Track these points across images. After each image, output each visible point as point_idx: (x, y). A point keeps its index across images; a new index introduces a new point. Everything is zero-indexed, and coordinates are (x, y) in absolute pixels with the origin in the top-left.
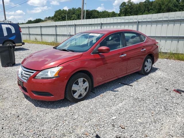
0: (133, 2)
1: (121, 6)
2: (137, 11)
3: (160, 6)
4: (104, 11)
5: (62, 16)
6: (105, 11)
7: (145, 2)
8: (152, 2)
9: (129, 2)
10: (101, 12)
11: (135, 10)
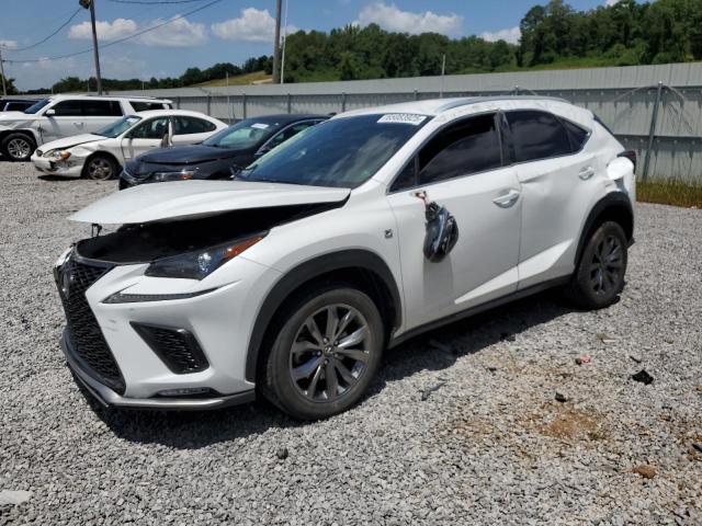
0: (568, 6)
1: (526, 20)
2: (584, 42)
3: (668, 24)
4: (467, 37)
5: (305, 56)
6: (474, 37)
7: (618, 6)
8: (646, 6)
9: (555, 6)
10: (455, 42)
11: (577, 37)
